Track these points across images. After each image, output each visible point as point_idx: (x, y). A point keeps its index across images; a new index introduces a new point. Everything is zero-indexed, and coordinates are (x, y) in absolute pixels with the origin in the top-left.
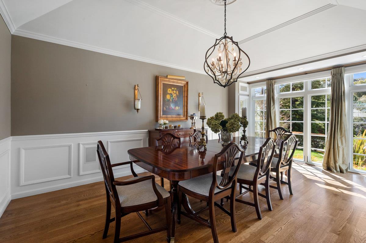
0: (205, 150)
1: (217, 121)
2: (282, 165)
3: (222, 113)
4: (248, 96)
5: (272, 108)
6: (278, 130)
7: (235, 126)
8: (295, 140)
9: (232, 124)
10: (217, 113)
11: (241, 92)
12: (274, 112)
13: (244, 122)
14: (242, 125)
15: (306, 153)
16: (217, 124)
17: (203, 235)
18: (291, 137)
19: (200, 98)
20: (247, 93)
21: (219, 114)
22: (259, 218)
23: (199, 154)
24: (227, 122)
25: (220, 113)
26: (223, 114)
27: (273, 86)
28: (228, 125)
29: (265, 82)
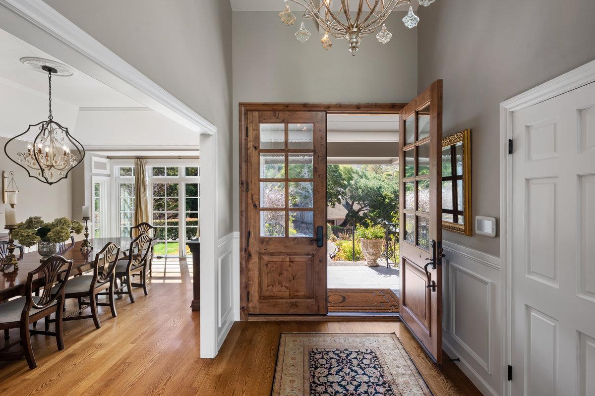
0: (16, 269)
1: (30, 230)
2: (134, 267)
3: (40, 218)
4: (109, 176)
5: (142, 196)
6: (142, 226)
7: (62, 235)
8: (148, 239)
9: (58, 233)
10: (31, 218)
11: (94, 171)
12: (145, 201)
13: (78, 227)
14: (74, 231)
15: (181, 246)
16: (30, 234)
17: (13, 369)
18: (142, 236)
19: (6, 180)
20: (107, 172)
21: (33, 220)
22: (98, 327)
23: (5, 277)
24: (49, 230)
25: (36, 218)
26: (42, 219)
27: (144, 166)
28: (50, 234)
29: (133, 160)
